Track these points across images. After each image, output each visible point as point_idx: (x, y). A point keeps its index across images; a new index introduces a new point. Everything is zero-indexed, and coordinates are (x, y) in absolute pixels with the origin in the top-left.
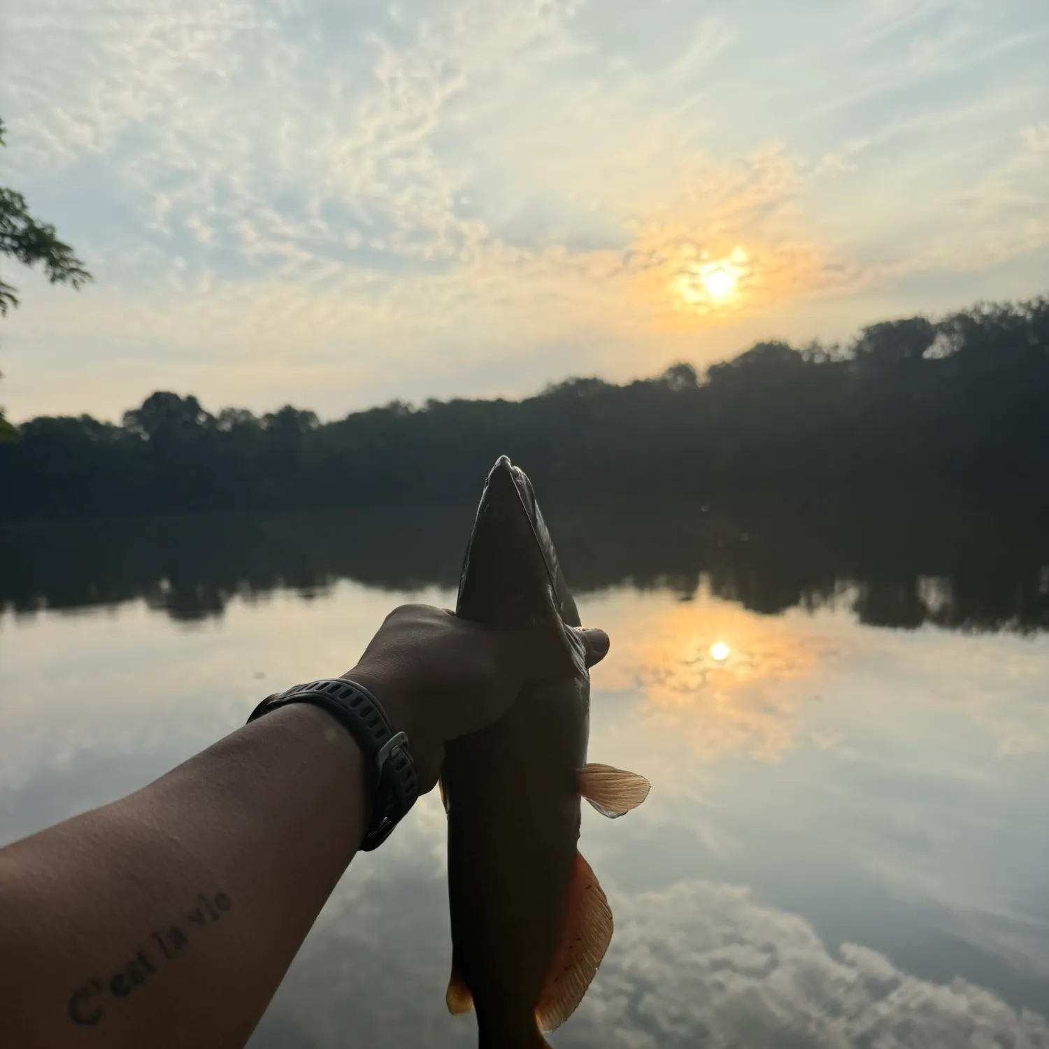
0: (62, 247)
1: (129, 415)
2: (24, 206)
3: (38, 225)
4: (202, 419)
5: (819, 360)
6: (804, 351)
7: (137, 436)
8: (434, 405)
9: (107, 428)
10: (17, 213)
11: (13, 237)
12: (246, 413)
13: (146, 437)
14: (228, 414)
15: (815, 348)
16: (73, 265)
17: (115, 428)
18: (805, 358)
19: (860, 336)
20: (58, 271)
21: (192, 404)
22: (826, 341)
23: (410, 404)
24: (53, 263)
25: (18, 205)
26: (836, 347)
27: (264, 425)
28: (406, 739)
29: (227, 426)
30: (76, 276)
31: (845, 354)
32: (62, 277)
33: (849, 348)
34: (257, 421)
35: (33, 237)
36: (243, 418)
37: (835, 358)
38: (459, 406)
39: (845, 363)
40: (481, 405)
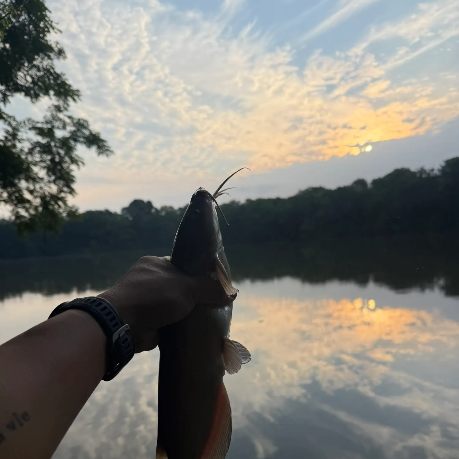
0: (103, 141)
1: (124, 209)
2: (88, 125)
3: (94, 133)
4: (153, 211)
5: (424, 176)
6: (417, 172)
7: (127, 218)
8: (249, 201)
9: (115, 215)
10: (86, 128)
11: (84, 138)
12: (171, 208)
13: (131, 219)
14: (164, 208)
15: (422, 171)
16: (106, 148)
17: (119, 215)
18: (418, 175)
19: (443, 164)
20: (102, 151)
21: (149, 204)
22: (427, 168)
23: (239, 202)
24: (99, 147)
25: (86, 125)
26: (433, 170)
27: (178, 213)
28: (129, 328)
29: (163, 214)
30: (108, 153)
31: (436, 172)
32: (102, 153)
33: (439, 170)
34: (176, 211)
35: (91, 138)
36: (170, 210)
37: (432, 174)
38: (260, 202)
39: (436, 177)
40: (270, 200)
